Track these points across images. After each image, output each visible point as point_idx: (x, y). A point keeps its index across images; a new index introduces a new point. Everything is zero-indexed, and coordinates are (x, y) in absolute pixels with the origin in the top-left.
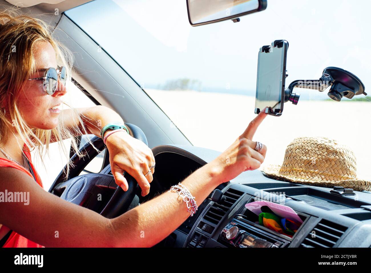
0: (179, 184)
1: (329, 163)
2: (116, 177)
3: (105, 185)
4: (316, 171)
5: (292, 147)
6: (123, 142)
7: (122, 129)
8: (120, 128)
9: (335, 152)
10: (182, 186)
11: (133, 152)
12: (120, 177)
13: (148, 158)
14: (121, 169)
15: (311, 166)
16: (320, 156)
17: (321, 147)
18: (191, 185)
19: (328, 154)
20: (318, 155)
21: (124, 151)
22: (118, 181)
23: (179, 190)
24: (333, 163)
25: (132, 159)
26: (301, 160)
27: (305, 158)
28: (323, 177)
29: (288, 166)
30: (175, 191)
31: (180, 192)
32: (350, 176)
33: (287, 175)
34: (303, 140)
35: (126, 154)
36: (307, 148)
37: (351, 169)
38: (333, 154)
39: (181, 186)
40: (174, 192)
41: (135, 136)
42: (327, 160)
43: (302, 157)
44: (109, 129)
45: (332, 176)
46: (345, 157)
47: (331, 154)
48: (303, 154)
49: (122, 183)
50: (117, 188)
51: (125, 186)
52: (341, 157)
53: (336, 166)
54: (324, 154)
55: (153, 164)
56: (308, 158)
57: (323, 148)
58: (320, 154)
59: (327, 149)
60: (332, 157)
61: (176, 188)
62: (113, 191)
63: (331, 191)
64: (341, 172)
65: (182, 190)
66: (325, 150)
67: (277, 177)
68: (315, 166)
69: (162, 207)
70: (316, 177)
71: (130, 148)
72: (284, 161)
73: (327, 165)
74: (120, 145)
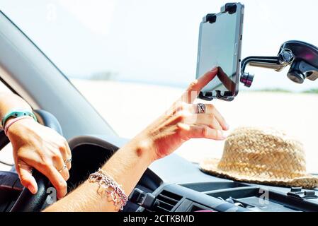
0: (100, 170)
1: (278, 157)
2: (21, 176)
3: (8, 185)
4: (263, 166)
5: (233, 138)
6: (29, 131)
7: (27, 116)
8: (25, 114)
9: (285, 145)
10: (103, 172)
11: (42, 144)
12: (27, 176)
13: (62, 150)
14: (28, 165)
15: (257, 160)
16: (267, 149)
17: (268, 139)
18: (115, 170)
19: (276, 147)
20: (265, 148)
21: (31, 142)
22: (24, 181)
23: (100, 178)
24: (283, 157)
25: (41, 151)
26: (244, 154)
27: (249, 151)
28: (271, 173)
29: (229, 160)
30: (94, 180)
31: (101, 181)
32: (301, 173)
33: (228, 170)
34: (245, 130)
35: (33, 145)
36: (251, 139)
37: (302, 163)
38: (282, 146)
39: (101, 172)
40: (93, 182)
41: (46, 123)
42: (276, 154)
43: (246, 150)
44: (11, 117)
45: (281, 172)
46: (296, 150)
47: (280, 146)
48: (246, 146)
49: (29, 184)
50: (24, 189)
51: (33, 187)
52: (291, 150)
53: (286, 161)
54: (272, 147)
55: (69, 157)
56: (253, 151)
57: (270, 140)
58: (267, 147)
59: (275, 141)
60: (281, 150)
61: (96, 177)
62: (19, 192)
63: (288, 194)
64: (292, 168)
65: (103, 178)
66: (273, 142)
67: (218, 174)
68: (262, 161)
69: (78, 205)
70: (264, 174)
71: (38, 138)
72: (224, 155)
73: (275, 160)
74: (24, 136)
